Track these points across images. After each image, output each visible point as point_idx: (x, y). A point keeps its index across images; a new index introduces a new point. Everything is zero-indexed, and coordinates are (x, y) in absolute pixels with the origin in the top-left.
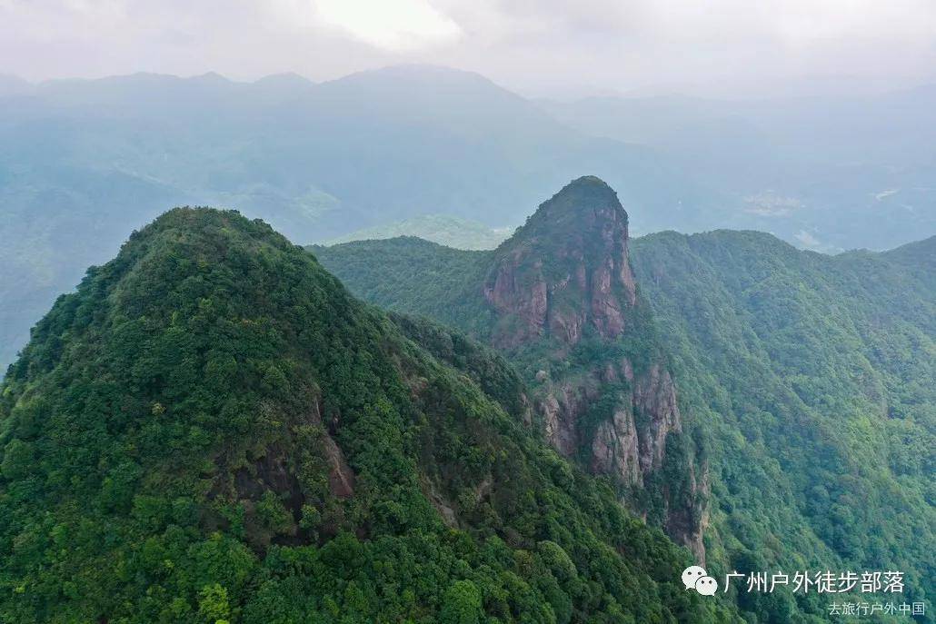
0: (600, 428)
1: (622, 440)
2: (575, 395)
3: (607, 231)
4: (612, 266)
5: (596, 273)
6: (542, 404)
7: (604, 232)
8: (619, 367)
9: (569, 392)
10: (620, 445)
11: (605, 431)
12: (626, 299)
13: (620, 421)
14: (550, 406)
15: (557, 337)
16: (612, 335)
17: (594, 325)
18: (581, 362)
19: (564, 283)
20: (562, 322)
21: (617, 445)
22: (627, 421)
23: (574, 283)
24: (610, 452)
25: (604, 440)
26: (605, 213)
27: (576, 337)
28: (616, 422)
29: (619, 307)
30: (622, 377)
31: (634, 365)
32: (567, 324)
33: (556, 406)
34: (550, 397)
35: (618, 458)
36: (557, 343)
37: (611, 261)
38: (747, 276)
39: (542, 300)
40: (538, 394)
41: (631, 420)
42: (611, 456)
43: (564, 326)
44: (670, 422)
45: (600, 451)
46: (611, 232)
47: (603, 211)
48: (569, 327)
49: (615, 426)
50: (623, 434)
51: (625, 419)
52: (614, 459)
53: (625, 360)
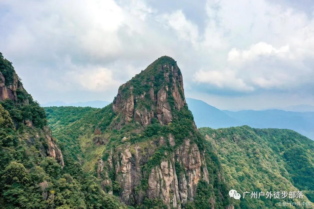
0: (153, 170)
1: (166, 179)
2: (142, 152)
3: (166, 73)
4: (167, 89)
5: (159, 92)
6: (122, 154)
7: (165, 74)
8: (167, 138)
9: (139, 150)
10: (164, 182)
11: (156, 172)
12: (175, 105)
13: (164, 167)
14: (127, 156)
15: (137, 123)
16: (166, 123)
17: (157, 118)
18: (148, 135)
19: (142, 96)
20: (139, 114)
21: (162, 181)
22: (169, 167)
23: (147, 96)
24: (158, 185)
25: (155, 177)
26: (167, 67)
27: (147, 123)
28: (162, 167)
29: (170, 109)
30: (168, 144)
31: (176, 138)
32: (141, 115)
33: (130, 155)
34: (127, 151)
35: (163, 189)
36: (137, 125)
37: (167, 87)
38: (282, 146)
39: (132, 104)
40: (121, 148)
41: (171, 167)
42: (159, 188)
43: (140, 116)
44: (200, 175)
45: (152, 184)
46: (168, 74)
47: (166, 66)
48: (143, 117)
49: (162, 170)
50: (166, 175)
51: (167, 166)
52: (161, 190)
53: (170, 134)
